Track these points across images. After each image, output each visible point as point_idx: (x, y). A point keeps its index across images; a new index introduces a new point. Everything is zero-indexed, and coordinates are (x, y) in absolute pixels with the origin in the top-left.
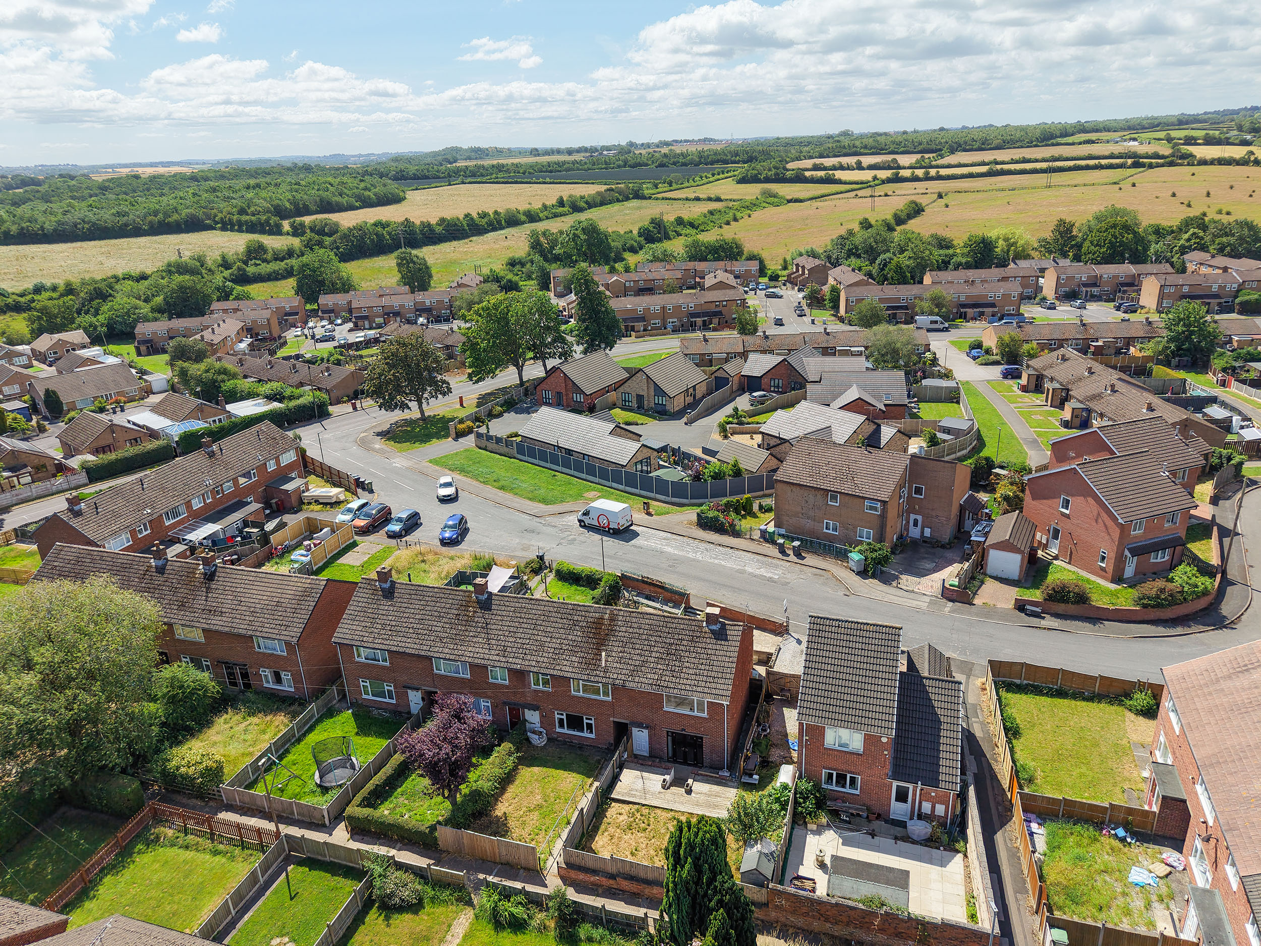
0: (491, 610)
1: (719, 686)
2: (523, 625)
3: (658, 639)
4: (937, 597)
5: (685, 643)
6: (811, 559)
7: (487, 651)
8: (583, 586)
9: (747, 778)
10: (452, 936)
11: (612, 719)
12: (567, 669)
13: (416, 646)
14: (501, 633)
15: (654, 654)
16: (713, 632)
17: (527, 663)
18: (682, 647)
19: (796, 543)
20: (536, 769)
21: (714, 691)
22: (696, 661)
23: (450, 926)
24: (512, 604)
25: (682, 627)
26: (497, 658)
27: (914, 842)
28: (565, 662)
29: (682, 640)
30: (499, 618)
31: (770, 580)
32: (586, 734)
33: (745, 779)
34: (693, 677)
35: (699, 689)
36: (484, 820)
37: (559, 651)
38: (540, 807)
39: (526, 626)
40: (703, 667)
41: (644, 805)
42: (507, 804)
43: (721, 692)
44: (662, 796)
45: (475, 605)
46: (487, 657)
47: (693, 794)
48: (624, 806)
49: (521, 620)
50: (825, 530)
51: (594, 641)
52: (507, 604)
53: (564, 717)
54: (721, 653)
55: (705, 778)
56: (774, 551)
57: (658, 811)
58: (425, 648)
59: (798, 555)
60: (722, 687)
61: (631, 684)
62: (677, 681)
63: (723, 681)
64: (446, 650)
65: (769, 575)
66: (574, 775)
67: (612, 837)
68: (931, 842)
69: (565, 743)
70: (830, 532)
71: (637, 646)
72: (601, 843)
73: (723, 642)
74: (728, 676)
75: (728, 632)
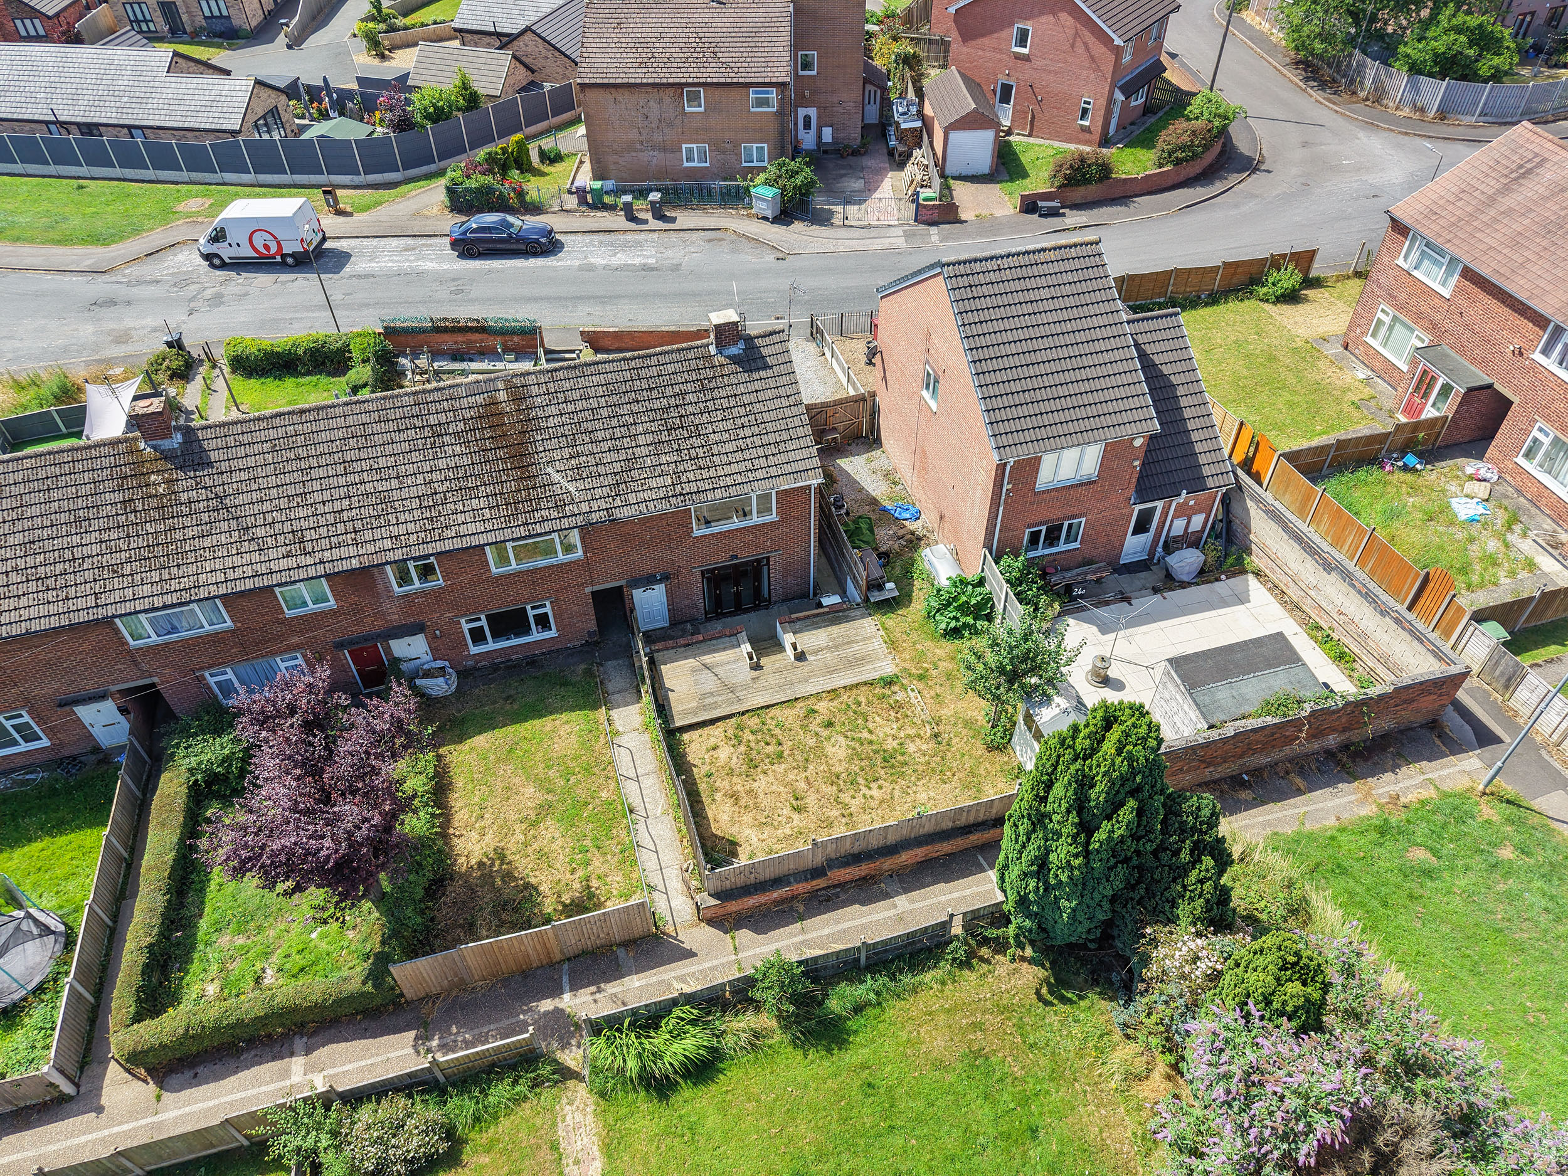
0: (210, 464)
1: (792, 456)
2: (315, 473)
3: (635, 408)
4: (909, 225)
5: (690, 398)
6: (685, 218)
7: (256, 557)
8: (309, 373)
9: (876, 593)
10: (577, 1162)
11: (588, 590)
12: (472, 528)
13: (53, 609)
14: (267, 507)
15: (641, 440)
16: (735, 360)
17: (370, 548)
18: (690, 409)
19: (655, 196)
20: (480, 741)
21: (788, 468)
22: (729, 424)
23: (554, 1146)
24: (262, 436)
25: (671, 368)
26: (291, 562)
27: (1184, 585)
28: (461, 518)
29: (683, 394)
30: (244, 475)
31: (645, 268)
32: (537, 635)
33: (876, 597)
34: (739, 456)
35: (760, 474)
36: (454, 890)
37: (430, 501)
38: (545, 809)
39: (322, 472)
40: (747, 432)
41: (743, 713)
42: (474, 835)
43: (801, 466)
44: (761, 683)
45: (160, 465)
46: (264, 568)
47: (810, 658)
48: (707, 730)
49: (304, 464)
50: (686, 164)
51: (501, 453)
52: (246, 438)
53: (484, 622)
54: (769, 394)
55: (809, 622)
56: (618, 221)
57: (773, 712)
58: (81, 603)
59: (660, 216)
60: (799, 455)
61: (626, 512)
62: (712, 473)
63: (794, 445)
64: (146, 590)
65: (637, 261)
66: (565, 716)
67: (735, 797)
68: (1205, 575)
69: (495, 668)
70: (696, 164)
71: (600, 435)
72: (724, 818)
73: (763, 374)
74: (801, 432)
75: (765, 351)
